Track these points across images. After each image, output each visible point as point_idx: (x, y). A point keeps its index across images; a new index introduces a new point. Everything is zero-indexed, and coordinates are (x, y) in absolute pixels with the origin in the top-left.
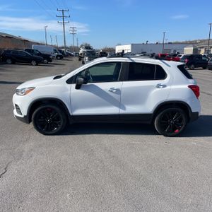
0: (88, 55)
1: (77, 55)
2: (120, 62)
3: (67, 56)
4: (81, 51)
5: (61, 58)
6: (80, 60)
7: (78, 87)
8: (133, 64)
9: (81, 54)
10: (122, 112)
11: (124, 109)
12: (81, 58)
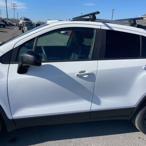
0: (27, 25)
1: (17, 25)
2: (92, 29)
3: (10, 25)
4: (21, 22)
5: (4, 26)
6: (20, 29)
7: (22, 70)
8: (111, 33)
9: (21, 24)
10: (95, 107)
11: (98, 103)
12: (21, 27)
